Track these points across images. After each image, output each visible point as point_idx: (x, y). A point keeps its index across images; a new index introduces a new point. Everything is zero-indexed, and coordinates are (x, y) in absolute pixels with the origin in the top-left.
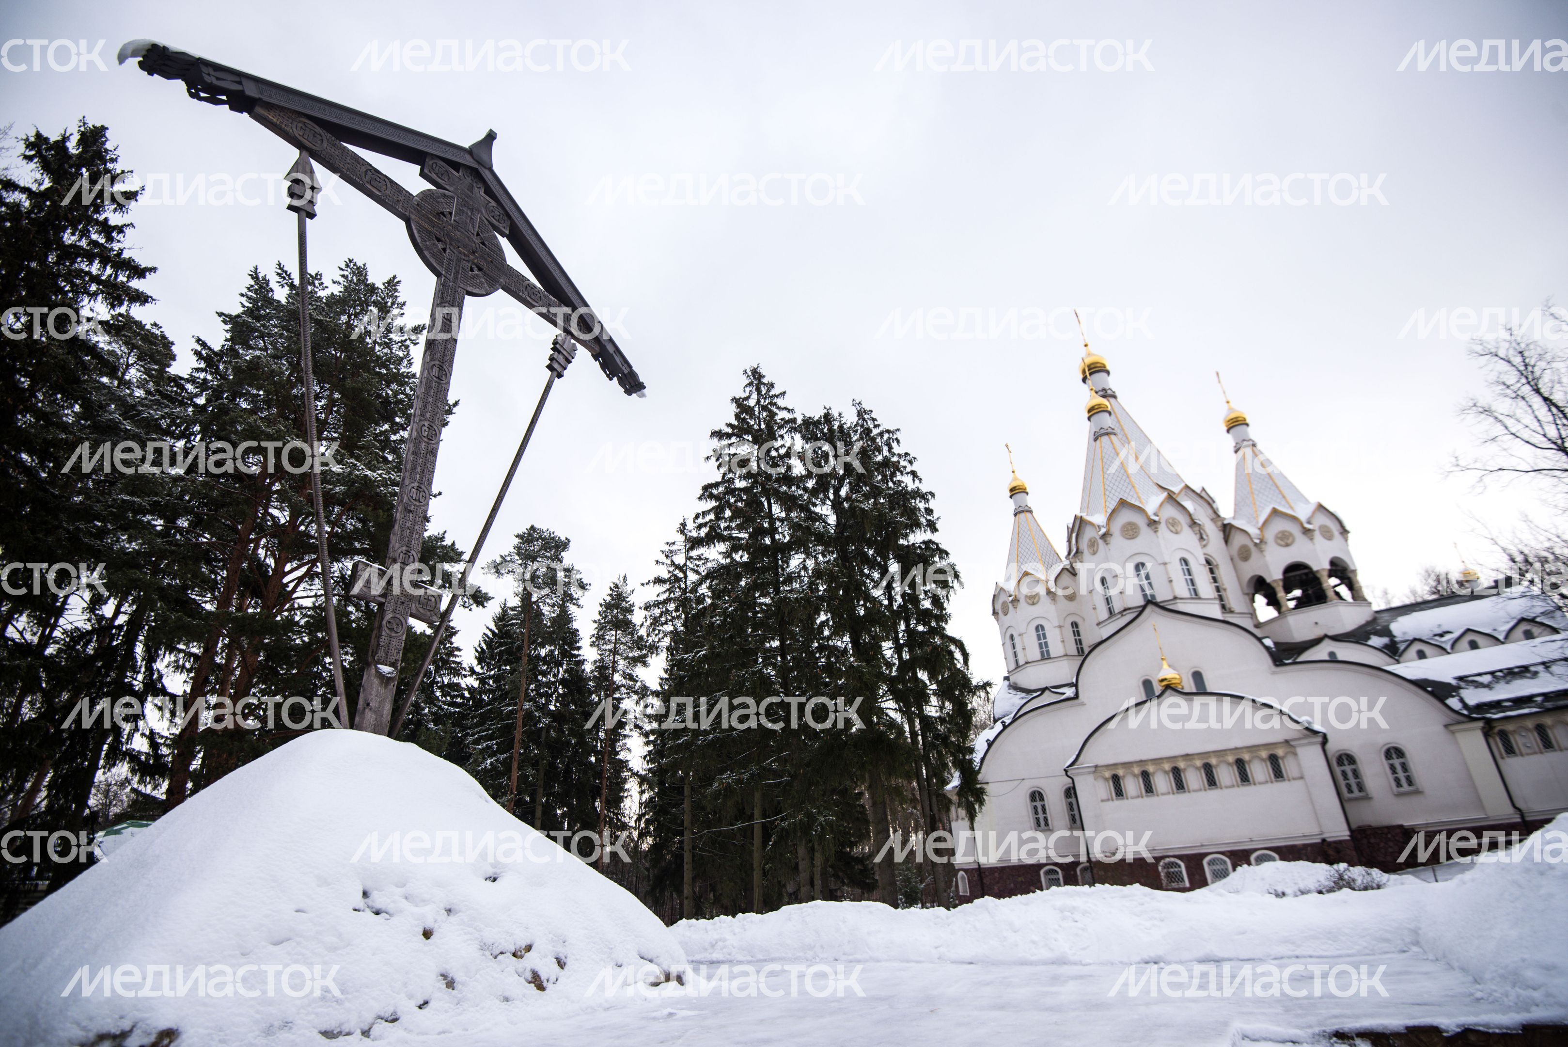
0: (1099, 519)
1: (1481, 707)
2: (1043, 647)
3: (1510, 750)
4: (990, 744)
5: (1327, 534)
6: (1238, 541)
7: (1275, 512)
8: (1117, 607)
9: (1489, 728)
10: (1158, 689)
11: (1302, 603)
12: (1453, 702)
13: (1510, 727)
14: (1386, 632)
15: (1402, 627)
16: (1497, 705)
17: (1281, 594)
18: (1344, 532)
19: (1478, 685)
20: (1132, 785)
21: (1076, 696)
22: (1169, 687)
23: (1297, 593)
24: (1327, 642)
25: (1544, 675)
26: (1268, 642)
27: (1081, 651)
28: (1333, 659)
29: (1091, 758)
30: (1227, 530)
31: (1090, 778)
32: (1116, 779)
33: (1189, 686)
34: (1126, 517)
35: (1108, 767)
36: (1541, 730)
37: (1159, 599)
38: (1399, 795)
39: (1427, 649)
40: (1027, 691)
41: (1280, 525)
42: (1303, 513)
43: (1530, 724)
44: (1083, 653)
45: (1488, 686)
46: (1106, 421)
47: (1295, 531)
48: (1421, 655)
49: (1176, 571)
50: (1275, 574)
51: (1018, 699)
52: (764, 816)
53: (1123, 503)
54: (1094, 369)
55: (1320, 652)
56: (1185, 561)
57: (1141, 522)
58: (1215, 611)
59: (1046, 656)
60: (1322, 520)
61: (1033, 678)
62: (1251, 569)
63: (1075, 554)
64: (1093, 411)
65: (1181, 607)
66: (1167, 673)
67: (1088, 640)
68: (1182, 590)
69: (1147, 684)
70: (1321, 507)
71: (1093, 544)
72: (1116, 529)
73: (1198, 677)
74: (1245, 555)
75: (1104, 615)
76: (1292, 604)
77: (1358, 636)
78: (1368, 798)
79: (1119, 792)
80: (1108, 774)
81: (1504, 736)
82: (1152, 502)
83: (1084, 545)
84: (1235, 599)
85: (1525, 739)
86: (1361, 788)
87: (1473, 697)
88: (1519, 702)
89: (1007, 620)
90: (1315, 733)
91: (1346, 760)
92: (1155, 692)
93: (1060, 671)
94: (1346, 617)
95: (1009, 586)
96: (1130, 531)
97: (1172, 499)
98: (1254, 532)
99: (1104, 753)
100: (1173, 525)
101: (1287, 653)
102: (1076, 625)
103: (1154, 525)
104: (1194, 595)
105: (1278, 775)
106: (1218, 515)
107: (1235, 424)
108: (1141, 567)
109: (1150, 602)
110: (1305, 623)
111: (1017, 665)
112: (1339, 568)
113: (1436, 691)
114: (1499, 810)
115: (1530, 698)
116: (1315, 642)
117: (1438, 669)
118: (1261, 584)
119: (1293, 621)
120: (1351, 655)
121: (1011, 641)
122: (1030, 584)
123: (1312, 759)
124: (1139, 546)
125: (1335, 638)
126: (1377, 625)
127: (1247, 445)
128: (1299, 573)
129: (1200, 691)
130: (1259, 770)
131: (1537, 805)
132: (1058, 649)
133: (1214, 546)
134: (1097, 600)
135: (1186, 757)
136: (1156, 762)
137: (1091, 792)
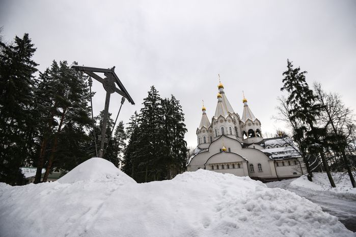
0: (216, 118)
1: (275, 158)
2: (205, 141)
3: (278, 166)
4: (192, 159)
5: (257, 124)
6: (242, 124)
7: (248, 119)
8: (218, 135)
9: (275, 162)
11: (252, 136)
12: (270, 157)
13: (278, 162)
15: (267, 143)
16: (277, 158)
17: (248, 135)
18: (260, 124)
20: (215, 167)
21: (208, 151)
22: (224, 151)
23: (251, 134)
25: (285, 154)
26: (242, 144)
29: (209, 162)
30: (240, 122)
31: (208, 166)
32: (213, 166)
33: (228, 151)
34: (221, 118)
35: (211, 164)
36: (283, 162)
37: (225, 134)
38: (259, 172)
39: (270, 147)
40: (201, 149)
41: (249, 122)
42: (253, 120)
43: (281, 161)
44: (211, 142)
45: (276, 154)
46: (221, 99)
47: (251, 123)
48: (269, 148)
49: (228, 129)
50: (247, 131)
51: (199, 150)
52: (148, 170)
53: (221, 116)
54: (220, 87)
55: (252, 146)
56: (230, 128)
57: (223, 120)
58: (235, 138)
59: (205, 143)
60: (256, 122)
61: (202, 146)
62: (243, 129)
64: (219, 97)
65: (228, 136)
66: (224, 148)
67: (213, 140)
68: (229, 133)
69: (221, 150)
70: (257, 119)
71: (215, 123)
72: (219, 120)
73: (229, 149)
74: (242, 127)
75: (215, 136)
76: (250, 136)
77: (259, 144)
78: (254, 172)
79: (213, 169)
82: (226, 116)
83: (213, 123)
84: (240, 135)
85: (280, 164)
86: (253, 170)
87: (274, 156)
88: (280, 158)
89: (199, 135)
90: (246, 160)
91: (252, 165)
92: (221, 151)
93: (206, 146)
94: (258, 140)
95: (200, 129)
96: (221, 121)
97: (230, 116)
98: (244, 122)
99: (211, 162)
100: (229, 121)
101: (245, 146)
102: (211, 137)
103: (225, 120)
104: (231, 134)
105: (239, 167)
106: (239, 119)
107: (245, 101)
108: (222, 128)
109: (223, 135)
110: (251, 140)
111: (200, 144)
112: (258, 131)
113: (268, 155)
114: (274, 175)
115: (282, 157)
116: (252, 144)
117: (270, 151)
118: (244, 133)
119: (249, 140)
120: (257, 147)
121: (199, 139)
122: (203, 129)
123: (245, 165)
124: (223, 124)
125: (255, 144)
126: (263, 142)
127: (246, 106)
128: (251, 131)
129: (230, 152)
130: (236, 166)
131: (281, 175)
132: (207, 141)
133: (237, 125)
134: (215, 133)
135: (225, 163)
136: (220, 164)
137: (208, 168)
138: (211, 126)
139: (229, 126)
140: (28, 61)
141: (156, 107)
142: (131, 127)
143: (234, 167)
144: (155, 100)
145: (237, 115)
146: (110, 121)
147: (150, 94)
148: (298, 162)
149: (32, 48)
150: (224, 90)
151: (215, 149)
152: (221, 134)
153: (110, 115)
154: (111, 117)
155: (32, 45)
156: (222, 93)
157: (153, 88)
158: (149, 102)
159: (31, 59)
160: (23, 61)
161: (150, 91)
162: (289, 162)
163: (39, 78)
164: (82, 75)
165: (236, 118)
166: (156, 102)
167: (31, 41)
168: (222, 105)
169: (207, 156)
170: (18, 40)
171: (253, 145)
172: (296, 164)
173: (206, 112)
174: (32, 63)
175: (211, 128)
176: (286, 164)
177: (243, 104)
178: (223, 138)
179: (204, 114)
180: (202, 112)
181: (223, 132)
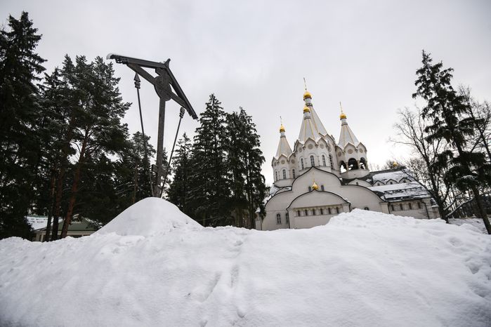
0: (303, 142)
1: (389, 199)
2: (284, 176)
3: (393, 209)
4: (268, 201)
5: (361, 151)
6: (339, 151)
7: (349, 144)
8: (305, 167)
9: (389, 204)
10: (312, 189)
11: (353, 169)
12: (382, 198)
13: (394, 204)
14: (371, 178)
15: (375, 177)
16: (392, 199)
17: (347, 166)
18: (366, 151)
19: (389, 193)
20: (302, 213)
21: (292, 190)
22: (315, 189)
23: (352, 166)
25: (405, 192)
26: (341, 179)
27: (294, 178)
28: (357, 185)
29: (293, 206)
30: (336, 147)
31: (293, 211)
32: (299, 212)
33: (320, 189)
34: (310, 143)
35: (297, 208)
36: (401, 205)
37: (316, 166)
39: (380, 183)
40: (279, 187)
41: (350, 148)
42: (356, 145)
43: (399, 204)
44: (295, 178)
45: (391, 194)
46: (308, 114)
47: (353, 149)
48: (379, 185)
49: (321, 158)
50: (346, 161)
51: (276, 189)
52: (206, 217)
53: (309, 139)
54: (307, 97)
55: (354, 183)
56: (323, 156)
57: (314, 145)
58: (329, 170)
59: (285, 178)
60: (361, 147)
61: (281, 184)
62: (341, 159)
63: (296, 151)
64: (305, 111)
65: (321, 168)
66: (315, 185)
67: (297, 174)
68: (322, 164)
69: (310, 188)
70: (361, 144)
71: (300, 149)
72: (307, 146)
73: (322, 187)
74: (340, 155)
75: (301, 169)
76: (350, 169)
77: (364, 179)
80: (297, 210)
81: (392, 206)
82: (317, 139)
83: (298, 149)
84: (336, 166)
85: (397, 208)
87: (387, 196)
88: (397, 198)
89: (275, 168)
90: (348, 202)
92: (311, 190)
93: (288, 183)
94: (363, 173)
95: (277, 158)
96: (310, 147)
97: (322, 139)
98: (343, 148)
99: (296, 205)
100: (322, 146)
101: (345, 182)
102: (294, 170)
103: (316, 145)
104: (325, 165)
105: (338, 213)
106: (334, 143)
107: (343, 118)
108: (312, 157)
109: (313, 166)
110: (352, 174)
111: (277, 180)
112: (363, 161)
113: (379, 194)
115: (399, 198)
116: (354, 179)
117: (381, 189)
118: (342, 163)
119: (349, 173)
120: (361, 183)
121: (276, 173)
122: (283, 158)
123: (346, 209)
124: (312, 151)
125: (359, 179)
126: (370, 176)
127: (345, 124)
128: (352, 161)
129: (323, 191)
130: (333, 211)
132: (288, 177)
133: (333, 152)
134: (300, 164)
135: (317, 207)
136: (309, 208)
137: (292, 215)
138: (294, 155)
139: (321, 153)
140: (29, 54)
141: (218, 125)
142: (178, 155)
143: (330, 213)
144: (217, 115)
145: (332, 138)
146: (148, 147)
147: (209, 107)
148: (423, 204)
149: (35, 34)
150: (312, 101)
151: (301, 186)
152: (309, 165)
153: (148, 138)
154: (150, 142)
155: (35, 30)
156: (309, 105)
157: (213, 97)
158: (208, 119)
159: (34, 52)
160: (23, 55)
161: (208, 102)
162: (410, 204)
163: (45, 83)
164: (110, 77)
165: (331, 143)
166: (219, 118)
167: (32, 24)
168: (311, 123)
169: (291, 197)
170: (13, 22)
171: (356, 181)
172: (420, 207)
173: (285, 134)
174: (36, 57)
175: (293, 158)
176: (406, 207)
177: (341, 122)
178: (314, 171)
179: (283, 137)
180: (280, 135)
181: (313, 162)
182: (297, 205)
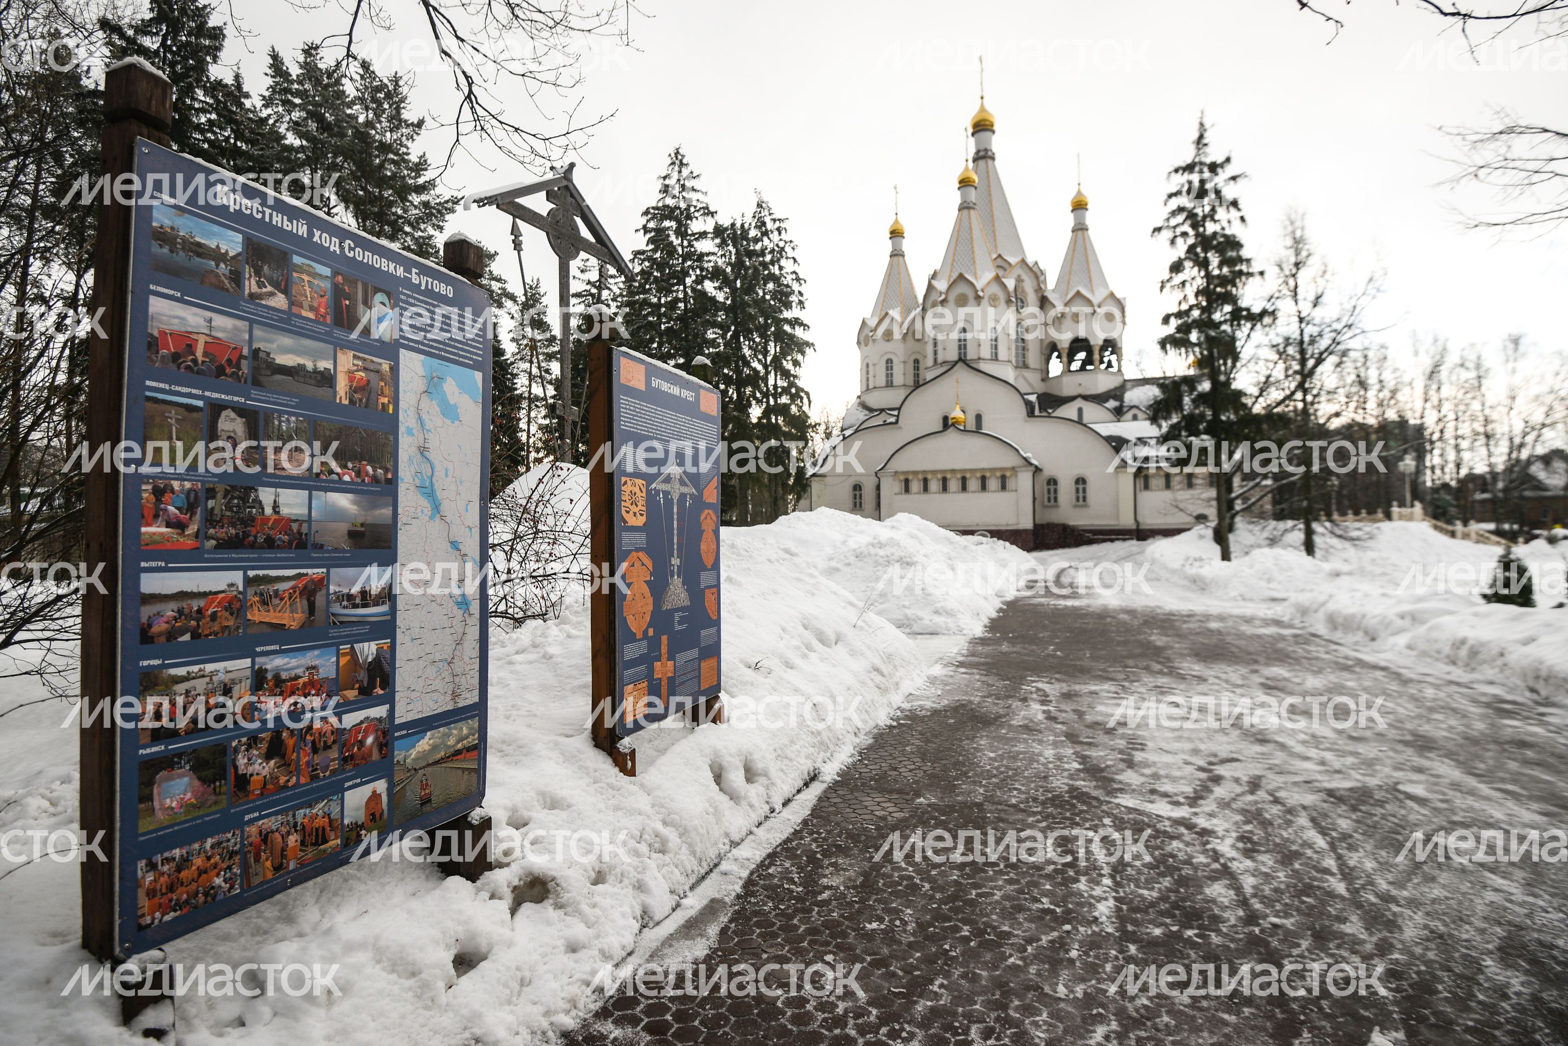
0: (943, 285)
2: (889, 377)
5: (1110, 317)
6: (1050, 311)
7: (1078, 293)
8: (940, 359)
9: (1139, 473)
10: (951, 424)
11: (1080, 367)
12: (1126, 455)
13: (1150, 473)
14: (1121, 398)
15: (1132, 395)
17: (1067, 357)
18: (1123, 318)
19: (1146, 444)
20: (915, 486)
21: (897, 422)
22: (956, 424)
23: (1082, 357)
24: (1079, 400)
26: (1031, 398)
29: (894, 466)
30: (1043, 301)
31: (890, 480)
32: (907, 482)
33: (971, 425)
34: (961, 289)
35: (904, 473)
36: (1168, 476)
37: (970, 357)
38: (1075, 506)
39: (1139, 414)
40: (871, 410)
41: (1078, 306)
42: (1098, 297)
43: (1163, 472)
44: (916, 385)
46: (972, 194)
49: (987, 337)
50: (1064, 344)
51: (862, 416)
53: (961, 277)
54: (981, 126)
55: (1069, 411)
56: (994, 329)
57: (970, 295)
58: (1008, 373)
59: (889, 384)
60: (1109, 305)
61: (877, 401)
62: (1051, 335)
64: (965, 182)
65: (983, 367)
66: (959, 414)
68: (986, 352)
69: (946, 419)
70: (1112, 295)
71: (935, 304)
72: (952, 297)
73: (979, 418)
74: (1052, 322)
75: (930, 362)
76: (1075, 364)
77: (1099, 399)
78: (1057, 506)
79: (907, 490)
80: (902, 478)
81: (1145, 478)
82: (984, 279)
83: (930, 302)
84: (1033, 357)
85: (1156, 482)
86: (1056, 499)
90: (1031, 464)
91: (1052, 482)
92: (947, 423)
93: (891, 398)
94: (1102, 382)
95: (872, 323)
96: (961, 302)
97: (999, 279)
98: (1060, 305)
99: (903, 463)
100: (993, 300)
101: (1044, 407)
102: (917, 361)
103: (978, 298)
104: (995, 358)
105: (1004, 487)
106: (1040, 289)
107: (1079, 206)
108: (963, 331)
109: (963, 360)
111: (867, 388)
112: (1111, 344)
113: (1119, 445)
114: (1127, 521)
116: (1072, 399)
118: (1056, 347)
119: (1068, 379)
120: (1091, 412)
121: (867, 367)
122: (889, 324)
123: (1024, 480)
125: (1086, 398)
126: (1117, 392)
128: (1081, 344)
129: (978, 431)
130: (993, 484)
131: (1149, 520)
132: (898, 379)
133: (1031, 314)
134: (930, 349)
135: (953, 471)
136: (934, 472)
137: (889, 487)
143: (984, 487)
145: (1037, 274)
151: (922, 414)
152: (953, 355)
156: (983, 155)
165: (1029, 286)
168: (975, 225)
169: (890, 440)
171: (1079, 403)
175: (918, 324)
178: (961, 372)
179: (897, 254)
181: (963, 347)
182: (906, 462)
